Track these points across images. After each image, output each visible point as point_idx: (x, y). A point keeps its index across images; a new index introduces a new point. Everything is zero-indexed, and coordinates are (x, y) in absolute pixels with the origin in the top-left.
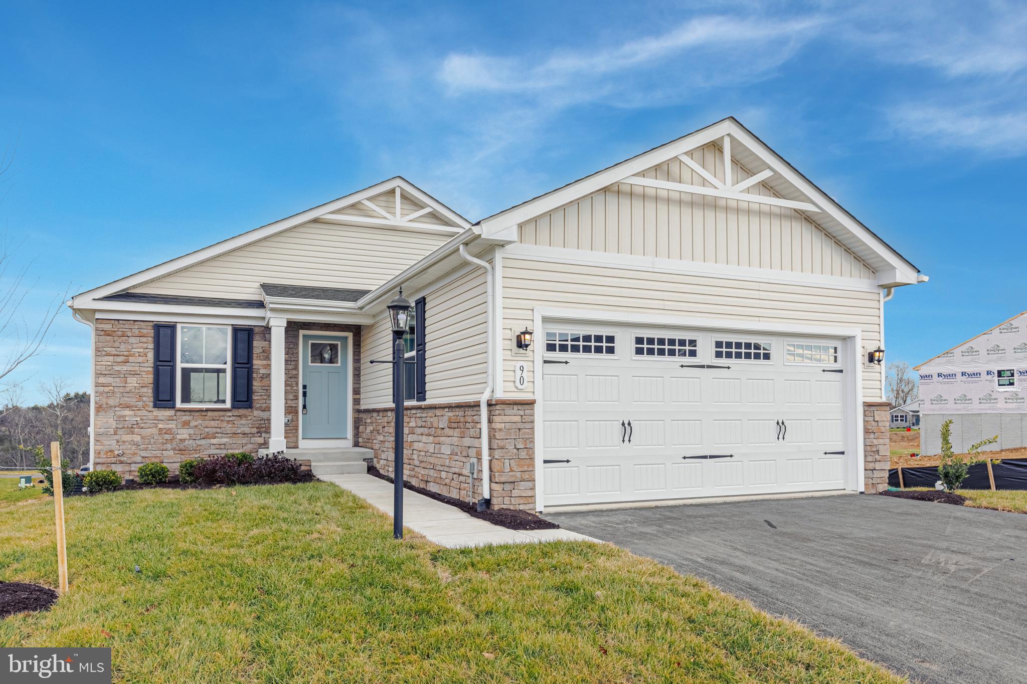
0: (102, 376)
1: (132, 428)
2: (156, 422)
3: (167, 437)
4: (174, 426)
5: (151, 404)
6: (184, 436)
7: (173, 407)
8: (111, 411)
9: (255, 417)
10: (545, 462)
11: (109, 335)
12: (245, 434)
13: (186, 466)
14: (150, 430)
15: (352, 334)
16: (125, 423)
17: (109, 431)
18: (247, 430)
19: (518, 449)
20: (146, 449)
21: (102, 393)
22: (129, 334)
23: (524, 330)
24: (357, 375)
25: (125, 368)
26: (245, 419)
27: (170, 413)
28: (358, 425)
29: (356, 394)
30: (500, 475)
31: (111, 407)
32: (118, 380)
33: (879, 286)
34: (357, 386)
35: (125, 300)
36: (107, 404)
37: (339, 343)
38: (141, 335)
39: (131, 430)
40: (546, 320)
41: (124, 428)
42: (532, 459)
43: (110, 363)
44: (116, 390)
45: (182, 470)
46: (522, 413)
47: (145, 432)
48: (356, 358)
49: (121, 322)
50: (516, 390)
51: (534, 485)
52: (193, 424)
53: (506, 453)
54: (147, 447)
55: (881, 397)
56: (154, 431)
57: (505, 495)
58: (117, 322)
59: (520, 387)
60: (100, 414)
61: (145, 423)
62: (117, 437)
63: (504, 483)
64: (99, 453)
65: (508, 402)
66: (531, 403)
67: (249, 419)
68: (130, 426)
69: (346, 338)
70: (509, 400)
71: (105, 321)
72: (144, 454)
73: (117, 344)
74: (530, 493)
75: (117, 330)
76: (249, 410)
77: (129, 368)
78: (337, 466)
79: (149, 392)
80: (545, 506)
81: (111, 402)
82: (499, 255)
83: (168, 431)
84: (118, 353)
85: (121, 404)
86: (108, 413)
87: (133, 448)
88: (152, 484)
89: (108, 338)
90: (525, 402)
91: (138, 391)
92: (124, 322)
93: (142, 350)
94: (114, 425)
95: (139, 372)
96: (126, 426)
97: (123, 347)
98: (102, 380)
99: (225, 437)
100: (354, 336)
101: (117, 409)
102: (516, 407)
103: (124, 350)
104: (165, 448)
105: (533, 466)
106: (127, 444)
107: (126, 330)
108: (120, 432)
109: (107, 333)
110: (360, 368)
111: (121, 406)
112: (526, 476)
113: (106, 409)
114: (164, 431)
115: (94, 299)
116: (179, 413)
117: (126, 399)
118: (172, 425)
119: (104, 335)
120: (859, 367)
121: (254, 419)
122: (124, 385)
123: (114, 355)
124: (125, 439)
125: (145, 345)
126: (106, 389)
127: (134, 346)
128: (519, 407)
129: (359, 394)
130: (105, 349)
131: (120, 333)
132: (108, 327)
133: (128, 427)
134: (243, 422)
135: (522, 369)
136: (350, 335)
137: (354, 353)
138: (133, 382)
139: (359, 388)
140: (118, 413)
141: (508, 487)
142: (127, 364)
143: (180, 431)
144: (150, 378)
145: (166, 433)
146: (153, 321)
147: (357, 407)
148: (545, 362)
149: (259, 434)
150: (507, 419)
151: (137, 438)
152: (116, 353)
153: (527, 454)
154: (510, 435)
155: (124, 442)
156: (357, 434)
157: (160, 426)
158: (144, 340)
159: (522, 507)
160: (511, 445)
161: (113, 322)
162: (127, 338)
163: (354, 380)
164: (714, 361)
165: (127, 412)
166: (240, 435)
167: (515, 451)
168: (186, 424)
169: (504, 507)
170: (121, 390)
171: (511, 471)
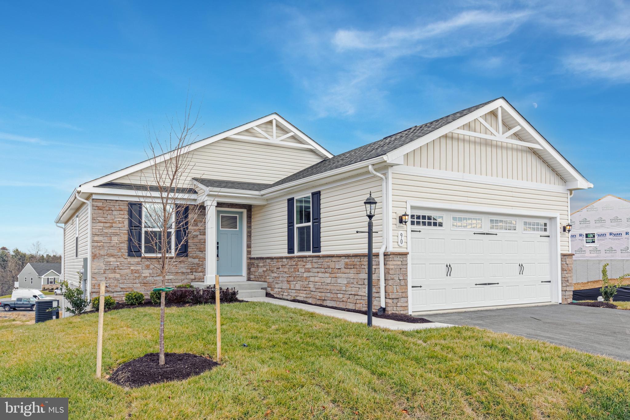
0: (96, 236)
1: (115, 269)
2: (129, 265)
3: (136, 275)
4: (140, 268)
5: (127, 254)
6: (147, 274)
7: (141, 256)
8: (102, 258)
9: (189, 262)
10: (413, 287)
11: (100, 209)
12: (183, 273)
13: (156, 293)
14: (126, 270)
15: (246, 210)
16: (110, 266)
17: (100, 272)
18: (184, 270)
19: (400, 280)
20: (123, 283)
21: (96, 247)
22: (113, 209)
23: (404, 213)
24: (249, 236)
25: (110, 231)
26: (183, 263)
27: (138, 259)
28: (250, 267)
29: (249, 248)
30: (392, 294)
31: (102, 256)
32: (106, 238)
33: (567, 190)
34: (249, 243)
35: (112, 187)
36: (99, 254)
37: (238, 216)
38: (121, 209)
39: (114, 271)
40: (413, 208)
41: (109, 269)
42: (407, 285)
43: (101, 228)
44: (105, 245)
45: (153, 296)
46: (402, 260)
47: (122, 272)
48: (249, 225)
49: (108, 201)
50: (399, 247)
51: (408, 300)
52: (152, 267)
53: (395, 282)
54: (124, 282)
55: (569, 251)
56: (128, 271)
57: (394, 306)
58: (105, 201)
59: (401, 245)
60: (95, 260)
61: (123, 266)
62: (105, 275)
63: (393, 299)
64: (94, 286)
65: (396, 254)
66: (406, 254)
67: (186, 263)
68: (113, 268)
69: (242, 213)
70: (396, 252)
71: (98, 201)
72: (122, 286)
73: (105, 215)
74: (405, 304)
75: (105, 206)
76: (186, 258)
77: (113, 231)
78: (248, 292)
79: (125, 246)
80: (413, 312)
81: (102, 252)
82: (390, 171)
83: (137, 271)
84: (106, 221)
85: (108, 254)
86: (100, 260)
87: (115, 282)
88: (135, 305)
89: (100, 211)
90: (404, 254)
91: (118, 246)
92: (110, 201)
93: (121, 219)
94: (104, 267)
95: (119, 233)
96: (111, 268)
97: (109, 217)
98: (96, 238)
99: (171, 275)
100: (248, 211)
101: (106, 257)
102: (399, 256)
103: (109, 219)
104: (135, 282)
105: (407, 289)
106: (112, 280)
107: (111, 206)
108: (107, 272)
109: (99, 208)
110: (251, 231)
111: (108, 255)
112: (404, 295)
113: (99, 257)
114: (134, 271)
115: (94, 187)
116: (143, 260)
117: (111, 251)
118: (139, 268)
119: (98, 209)
120: (559, 235)
121: (188, 263)
122: (109, 241)
123: (104, 223)
124: (110, 277)
125: (123, 216)
126: (99, 244)
127: (116, 217)
128: (401, 256)
129: (251, 248)
130: (98, 218)
131: (107, 208)
132: (100, 204)
133: (112, 269)
134: (182, 265)
135: (401, 235)
136: (245, 211)
137: (248, 222)
138: (115, 239)
139: (250, 244)
140: (106, 260)
141: (395, 301)
142: (112, 228)
143: (144, 271)
144: (126, 237)
145: (135, 273)
146: (127, 201)
147: (249, 256)
148: (412, 231)
149: (192, 273)
150: (395, 263)
151: (118, 276)
152: (105, 221)
153: (404, 283)
154: (396, 272)
155: (110, 278)
156: (249, 273)
157: (132, 268)
158: (122, 212)
159: (402, 312)
160: (397, 278)
161: (103, 201)
162: (111, 211)
163: (247, 239)
164: (489, 231)
165: (112, 259)
166: (180, 274)
167: (399, 281)
168: (148, 267)
169: (394, 312)
170: (108, 245)
171: (397, 292)
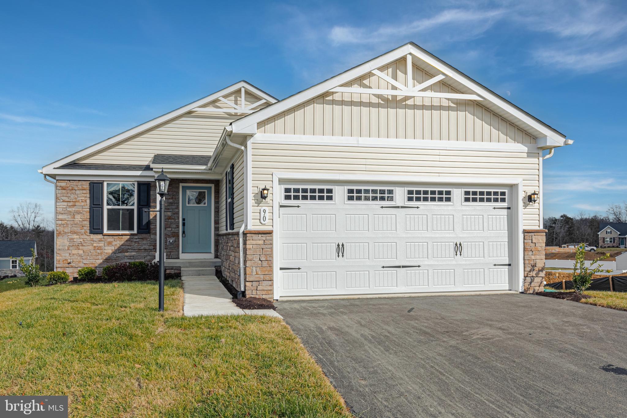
0: (60, 214)
1: (78, 246)
2: (92, 242)
3: (99, 251)
4: (103, 245)
5: (88, 231)
6: (108, 251)
7: (102, 233)
8: (66, 236)
9: (152, 239)
10: (281, 269)
11: (64, 189)
12: (146, 250)
13: (106, 269)
14: (89, 247)
15: (213, 185)
16: (74, 243)
17: (64, 248)
18: (147, 247)
19: (262, 261)
20: (86, 259)
21: (60, 225)
22: (76, 188)
23: (264, 187)
24: (217, 211)
25: (74, 209)
26: (146, 240)
27: (100, 236)
28: (218, 244)
29: (216, 224)
30: (249, 277)
31: (66, 233)
32: (69, 216)
33: (537, 148)
34: (217, 219)
35: (72, 168)
36: (63, 231)
37: (206, 191)
38: (83, 189)
39: (77, 247)
40: (282, 181)
41: (73, 246)
42: (271, 267)
43: (65, 207)
44: (68, 222)
45: (103, 272)
46: (264, 239)
47: (85, 248)
48: (217, 200)
49: (71, 181)
50: (261, 225)
51: (273, 283)
52: (114, 243)
53: (254, 263)
54: (87, 258)
55: (539, 226)
56: (91, 248)
57: (252, 289)
58: (69, 181)
59: (263, 222)
60: (59, 237)
61: (86, 243)
62: (70, 251)
63: (252, 282)
64: (59, 261)
65: (254, 232)
66: (270, 233)
67: (148, 240)
68: (77, 245)
69: (211, 187)
71: (62, 181)
72: (85, 262)
73: (69, 195)
74: (269, 288)
75: (69, 186)
76: (148, 235)
77: (76, 209)
78: (196, 270)
79: (87, 223)
80: (280, 297)
81: (66, 230)
82: (250, 142)
83: (99, 248)
84: (69, 200)
85: (72, 231)
86: (64, 237)
87: (79, 258)
88: (86, 280)
89: (64, 191)
90: (266, 232)
91: (82, 223)
92: (73, 181)
93: (83, 198)
94: (67, 244)
95: (81, 212)
96: (74, 245)
97: (72, 196)
98: (60, 217)
99: (133, 252)
100: (215, 186)
101: (69, 234)
102: (260, 235)
103: (73, 198)
104: (97, 258)
105: (272, 271)
106: (75, 255)
107: (74, 186)
108: (71, 248)
109: (63, 188)
110: (219, 207)
111: (72, 233)
112: (267, 278)
113: (63, 234)
114: (97, 248)
115: (55, 168)
116: (106, 237)
117: (75, 228)
118: (101, 244)
119: (62, 189)
120: (521, 205)
121: (151, 240)
122: (73, 219)
123: (67, 202)
124: (74, 253)
125: (85, 195)
126: (63, 222)
127: (79, 196)
128: (263, 235)
129: (219, 224)
130: (62, 198)
131: (70, 188)
132: (63, 184)
133: (75, 245)
134: (145, 242)
135: (265, 211)
137: (215, 197)
138: (78, 218)
139: (218, 220)
140: (70, 237)
141: (255, 284)
142: (76, 207)
143: (106, 248)
144: (87, 216)
145: (98, 249)
146: (90, 181)
147: (217, 232)
148: (281, 206)
149: (155, 250)
150: (254, 242)
151: (81, 252)
152: (68, 200)
153: (267, 264)
154: (257, 253)
155: (73, 254)
156: (217, 250)
157: (95, 245)
158: (84, 192)
159: (264, 297)
160: (257, 259)
161: (67, 181)
162: (75, 191)
163: (215, 215)
164: (406, 203)
165: (75, 236)
166: (143, 250)
167: (260, 262)
168: (110, 243)
169: (253, 296)
170: (72, 223)
171: (257, 274)
